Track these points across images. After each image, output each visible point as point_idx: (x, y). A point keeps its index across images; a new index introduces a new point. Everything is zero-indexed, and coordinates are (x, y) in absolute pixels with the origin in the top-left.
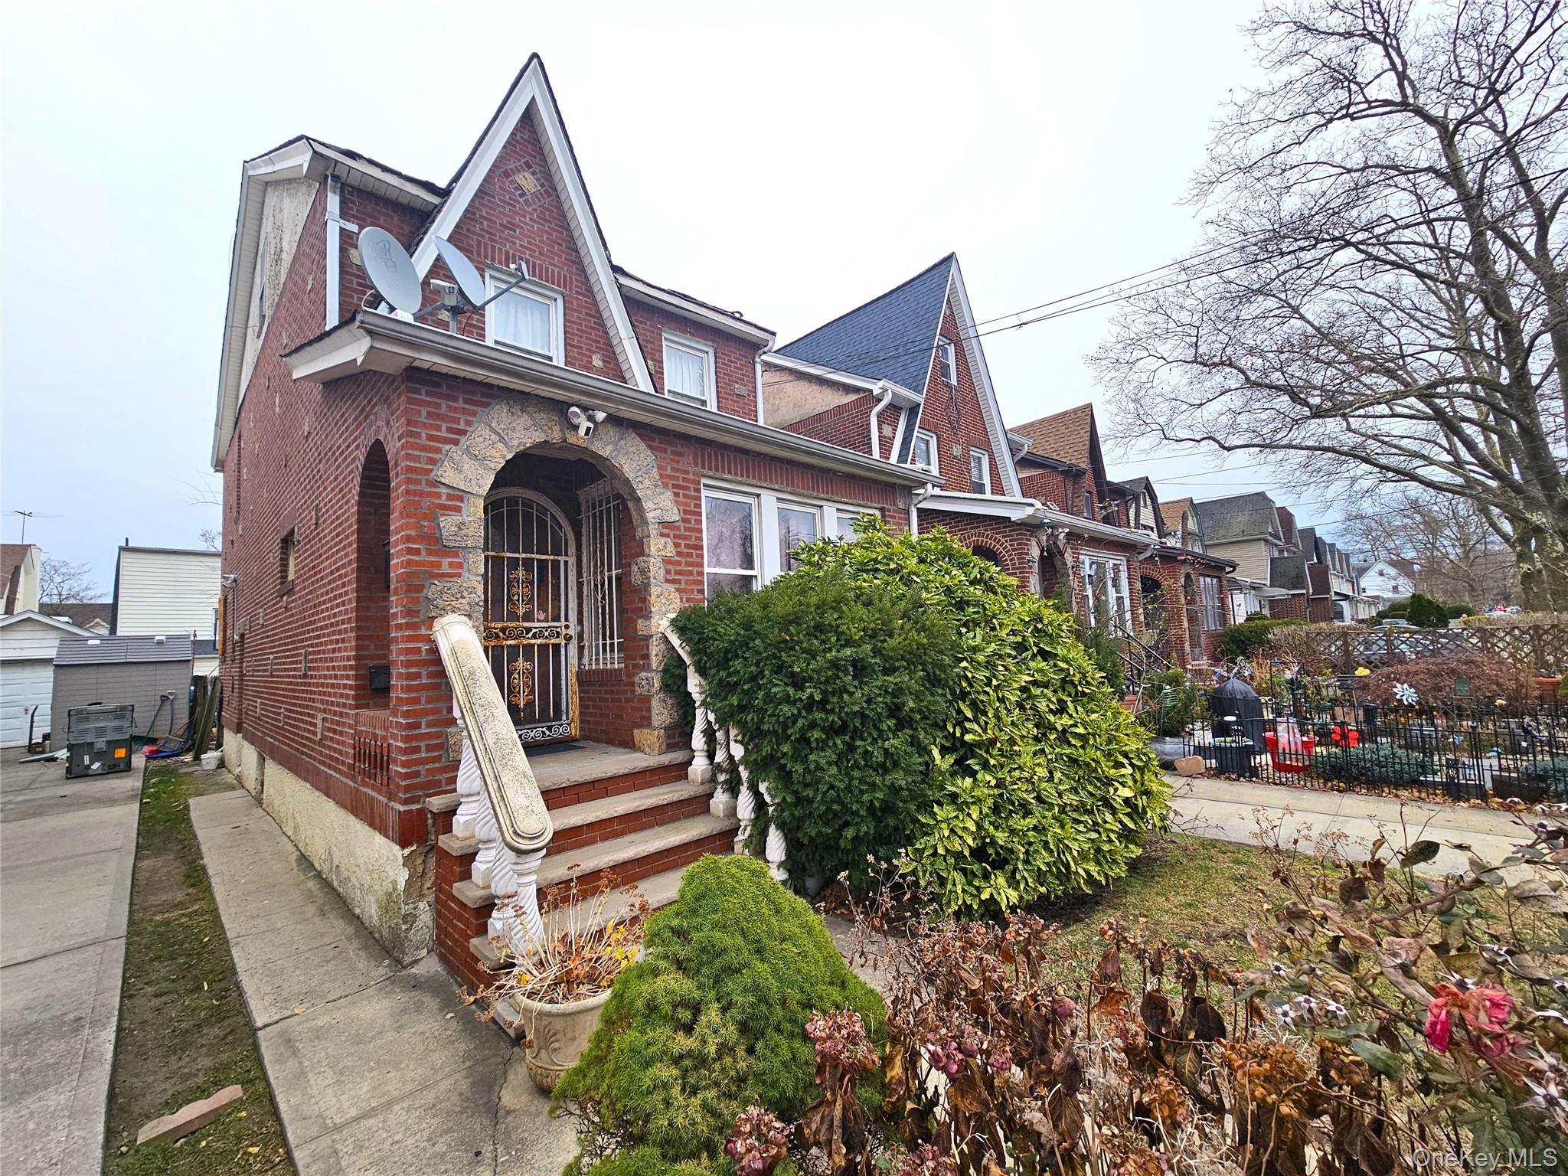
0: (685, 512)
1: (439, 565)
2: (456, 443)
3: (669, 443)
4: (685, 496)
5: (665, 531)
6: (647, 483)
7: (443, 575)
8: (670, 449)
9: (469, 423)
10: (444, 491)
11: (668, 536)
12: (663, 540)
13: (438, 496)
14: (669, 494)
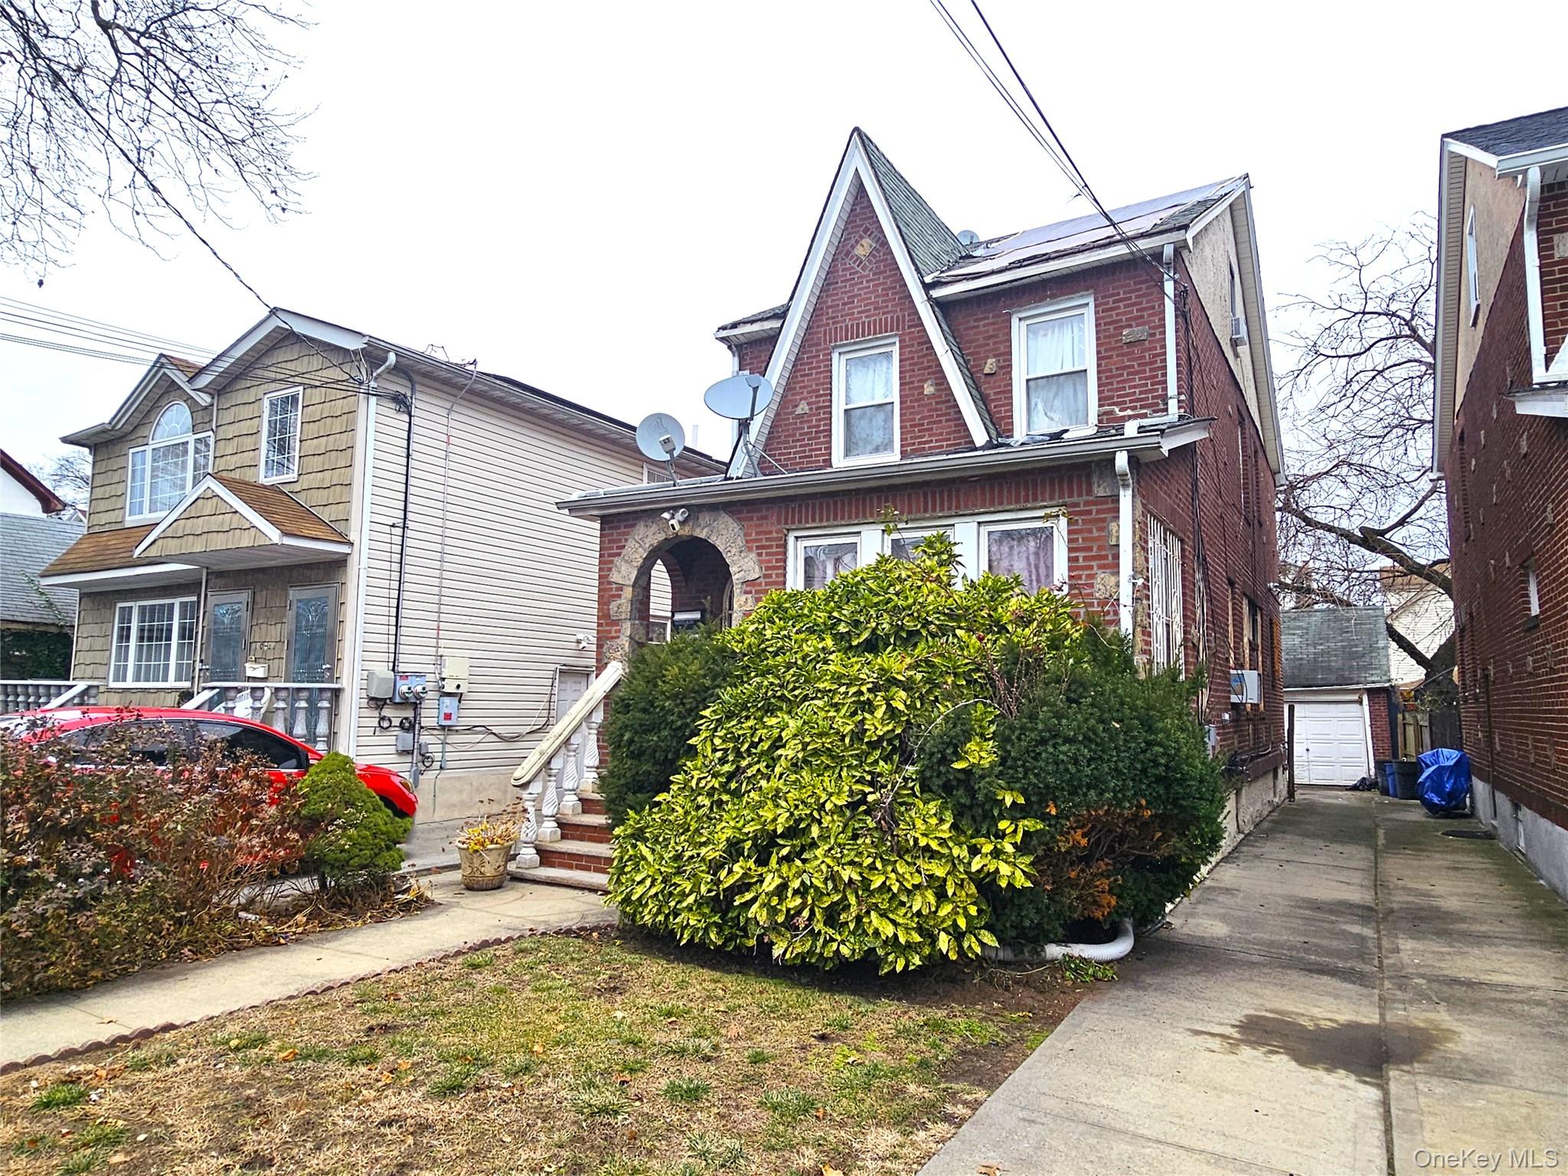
0: (767, 568)
1: (610, 632)
2: (619, 554)
3: (753, 511)
4: (767, 554)
5: (748, 589)
6: (733, 551)
7: (613, 638)
8: (755, 515)
9: (626, 540)
10: (614, 586)
11: (750, 592)
12: (743, 598)
13: (611, 589)
14: (753, 555)
